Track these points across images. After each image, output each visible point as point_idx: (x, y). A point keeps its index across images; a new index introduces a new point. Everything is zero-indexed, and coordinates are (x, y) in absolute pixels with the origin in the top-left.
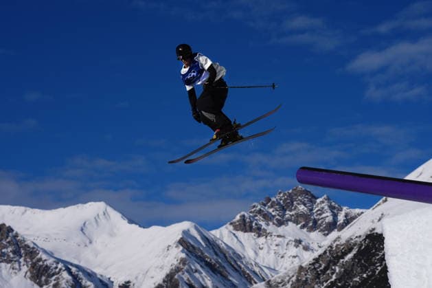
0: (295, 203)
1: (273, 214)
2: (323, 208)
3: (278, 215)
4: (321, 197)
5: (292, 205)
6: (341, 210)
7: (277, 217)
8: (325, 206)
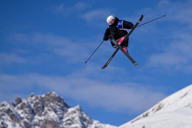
0: (46, 108)
1: (22, 116)
2: (73, 118)
3: (27, 118)
4: (73, 107)
5: (43, 110)
6: (91, 124)
7: (26, 120)
8: (76, 116)
